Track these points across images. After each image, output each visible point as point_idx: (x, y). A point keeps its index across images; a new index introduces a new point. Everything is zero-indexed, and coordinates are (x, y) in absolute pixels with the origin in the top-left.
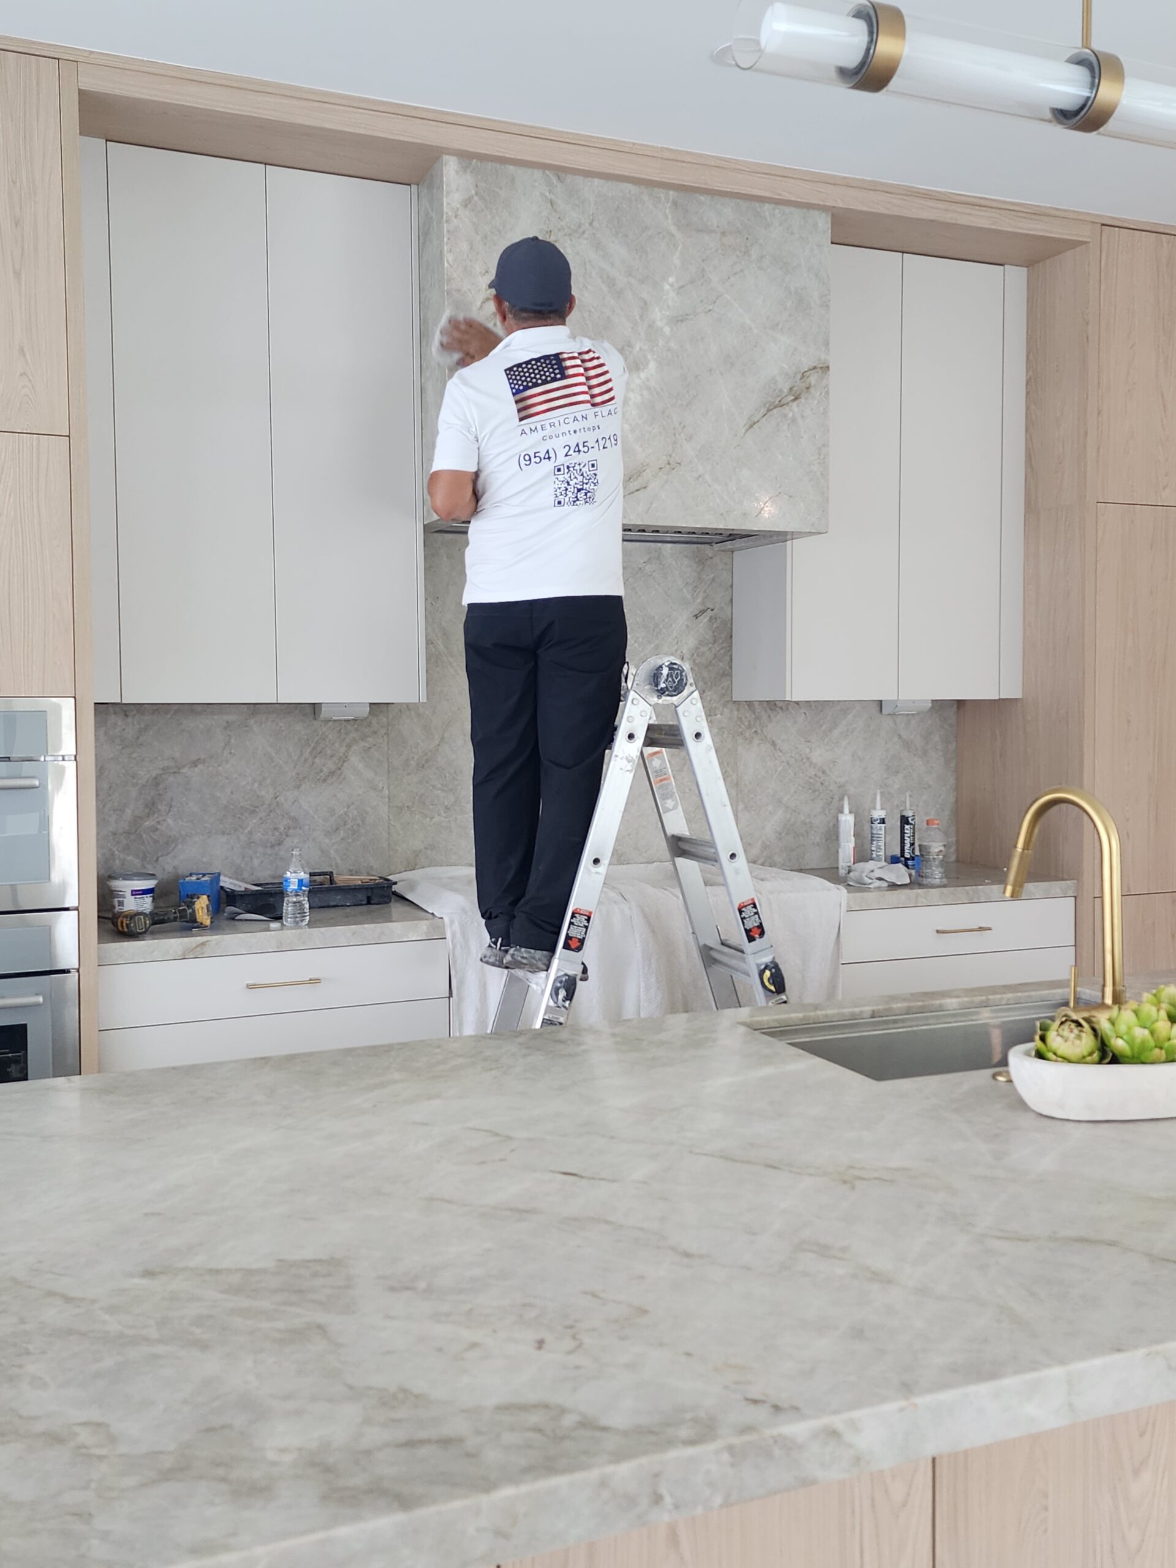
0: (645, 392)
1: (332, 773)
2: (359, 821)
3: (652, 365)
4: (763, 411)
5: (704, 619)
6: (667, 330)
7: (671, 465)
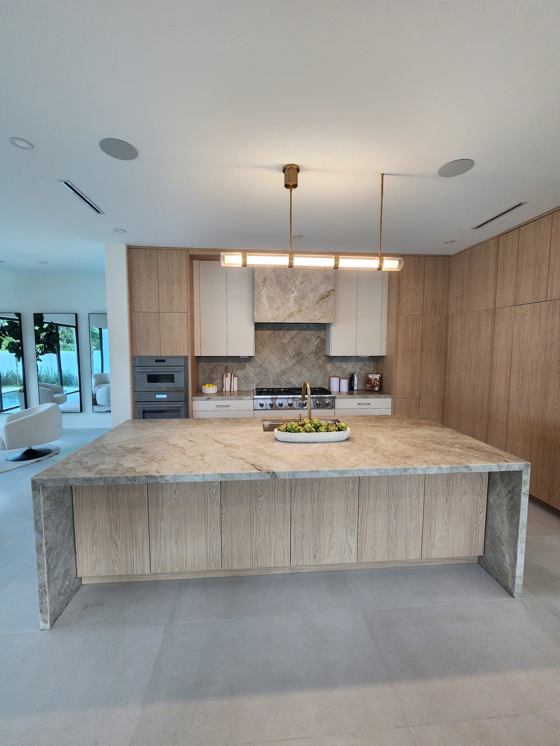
0: (294, 297)
1: (243, 368)
2: (248, 377)
3: (296, 292)
4: (320, 299)
5: (319, 339)
6: (299, 285)
7: (300, 311)
